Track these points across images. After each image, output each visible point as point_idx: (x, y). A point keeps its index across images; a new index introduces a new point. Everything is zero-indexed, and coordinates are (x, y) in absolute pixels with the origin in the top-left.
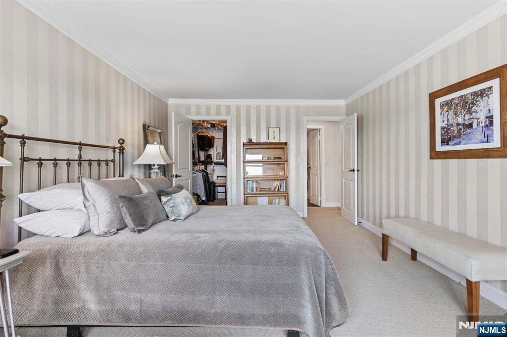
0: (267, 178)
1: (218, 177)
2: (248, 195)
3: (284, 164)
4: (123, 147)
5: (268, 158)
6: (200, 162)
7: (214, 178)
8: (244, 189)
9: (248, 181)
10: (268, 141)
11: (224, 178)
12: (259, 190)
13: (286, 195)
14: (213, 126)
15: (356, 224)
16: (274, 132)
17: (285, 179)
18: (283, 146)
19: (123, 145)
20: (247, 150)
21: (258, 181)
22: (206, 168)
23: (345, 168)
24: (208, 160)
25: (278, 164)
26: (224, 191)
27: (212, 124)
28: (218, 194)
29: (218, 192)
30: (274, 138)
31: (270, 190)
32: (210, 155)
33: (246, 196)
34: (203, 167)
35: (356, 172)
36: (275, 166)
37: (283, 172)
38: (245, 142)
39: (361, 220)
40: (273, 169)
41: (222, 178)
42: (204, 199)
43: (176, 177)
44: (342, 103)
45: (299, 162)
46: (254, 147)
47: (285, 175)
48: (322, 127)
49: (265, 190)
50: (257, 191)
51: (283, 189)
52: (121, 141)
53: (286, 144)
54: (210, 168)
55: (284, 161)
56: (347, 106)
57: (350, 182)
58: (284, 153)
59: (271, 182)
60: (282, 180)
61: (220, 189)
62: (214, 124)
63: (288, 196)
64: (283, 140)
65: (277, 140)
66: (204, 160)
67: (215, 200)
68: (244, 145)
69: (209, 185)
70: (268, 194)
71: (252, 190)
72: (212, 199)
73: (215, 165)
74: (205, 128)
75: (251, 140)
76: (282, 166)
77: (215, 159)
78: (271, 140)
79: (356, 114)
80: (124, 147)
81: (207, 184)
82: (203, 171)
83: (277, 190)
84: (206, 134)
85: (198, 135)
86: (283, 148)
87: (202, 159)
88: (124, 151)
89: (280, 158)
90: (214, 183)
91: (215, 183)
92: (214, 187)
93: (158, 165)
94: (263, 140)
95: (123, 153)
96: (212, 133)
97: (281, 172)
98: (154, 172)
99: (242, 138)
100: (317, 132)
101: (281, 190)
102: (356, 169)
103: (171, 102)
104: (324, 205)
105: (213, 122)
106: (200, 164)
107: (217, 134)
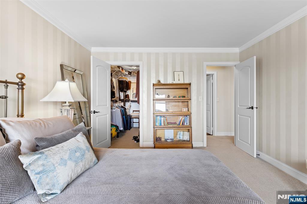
0: (174, 113)
1: (134, 111)
2: (157, 129)
3: (188, 102)
4: (22, 82)
5: (174, 97)
6: (120, 100)
7: (130, 112)
8: (154, 123)
9: (157, 116)
10: (174, 82)
11: (138, 112)
12: (166, 123)
13: (190, 128)
14: (130, 73)
15: (255, 156)
16: (179, 75)
17: (188, 115)
18: (186, 87)
19: (23, 80)
20: (156, 90)
21: (165, 116)
22: (124, 105)
23: (239, 106)
24: (126, 99)
25: (182, 102)
26: (138, 122)
27: (129, 72)
28: (134, 123)
29: (133, 122)
30: (179, 80)
31: (175, 123)
32: (128, 95)
33: (155, 129)
34: (122, 104)
35: (255, 109)
36: (180, 104)
37: (187, 109)
38: (155, 83)
39: (260, 153)
40: (178, 106)
41: (136, 112)
42: (122, 129)
43: (94, 113)
44: (236, 50)
45: (200, 100)
46: (162, 87)
47: (188, 111)
48: (215, 73)
49: (172, 123)
50: (164, 125)
51: (187, 123)
52: (20, 76)
53: (190, 84)
54: (128, 104)
55: (188, 100)
56: (241, 53)
57: (248, 118)
58: (188, 92)
59: (177, 117)
60: (187, 116)
61: (135, 120)
62: (131, 73)
63: (191, 129)
64: (187, 82)
65: (181, 82)
66: (123, 98)
67: (131, 128)
68: (153, 85)
69: (126, 117)
70: (175, 127)
71: (161, 124)
72: (129, 128)
73: (131, 103)
74: (124, 75)
75: (159, 81)
76: (186, 103)
77: (131, 98)
78: (176, 82)
79: (255, 57)
80: (24, 82)
81: (124, 117)
82: (122, 107)
83: (181, 125)
84: (125, 79)
85: (119, 80)
86: (187, 88)
87: (122, 98)
88: (24, 87)
89: (184, 97)
90: (130, 116)
91: (132, 116)
92: (131, 119)
93: (69, 102)
94: (170, 81)
95: (23, 89)
96: (130, 79)
97: (184, 109)
98: (65, 109)
99: (152, 80)
100: (210, 77)
101: (185, 124)
102: (255, 106)
103: (93, 50)
104: (216, 134)
105: (130, 71)
106: (120, 102)
107: (133, 80)
